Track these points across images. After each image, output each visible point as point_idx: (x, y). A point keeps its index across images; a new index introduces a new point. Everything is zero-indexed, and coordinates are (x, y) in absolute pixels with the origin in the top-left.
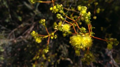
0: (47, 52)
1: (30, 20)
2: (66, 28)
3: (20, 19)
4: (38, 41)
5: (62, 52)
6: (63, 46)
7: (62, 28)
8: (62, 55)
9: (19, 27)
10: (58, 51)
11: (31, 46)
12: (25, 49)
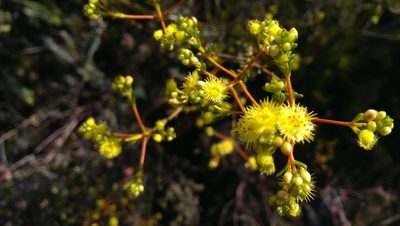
0: (137, 193)
1: (64, 99)
2: (214, 92)
3: (28, 97)
4: (110, 150)
5: (181, 206)
6: (183, 188)
7: (202, 92)
8: (180, 218)
9: (26, 123)
10: (164, 205)
11: (65, 193)
12: (45, 203)
